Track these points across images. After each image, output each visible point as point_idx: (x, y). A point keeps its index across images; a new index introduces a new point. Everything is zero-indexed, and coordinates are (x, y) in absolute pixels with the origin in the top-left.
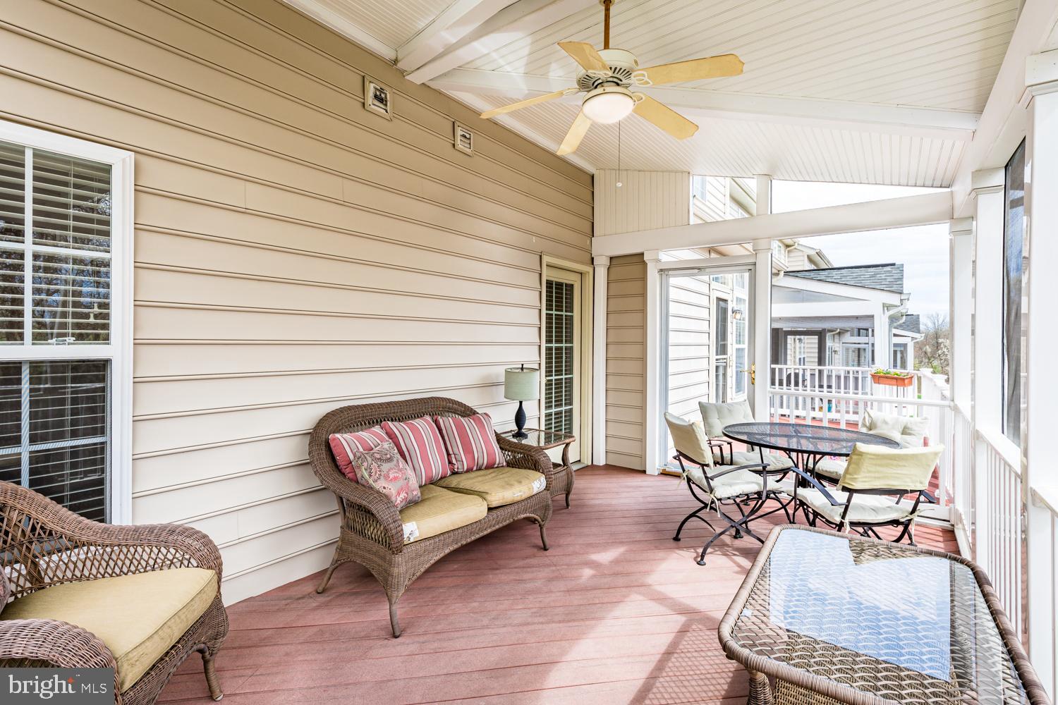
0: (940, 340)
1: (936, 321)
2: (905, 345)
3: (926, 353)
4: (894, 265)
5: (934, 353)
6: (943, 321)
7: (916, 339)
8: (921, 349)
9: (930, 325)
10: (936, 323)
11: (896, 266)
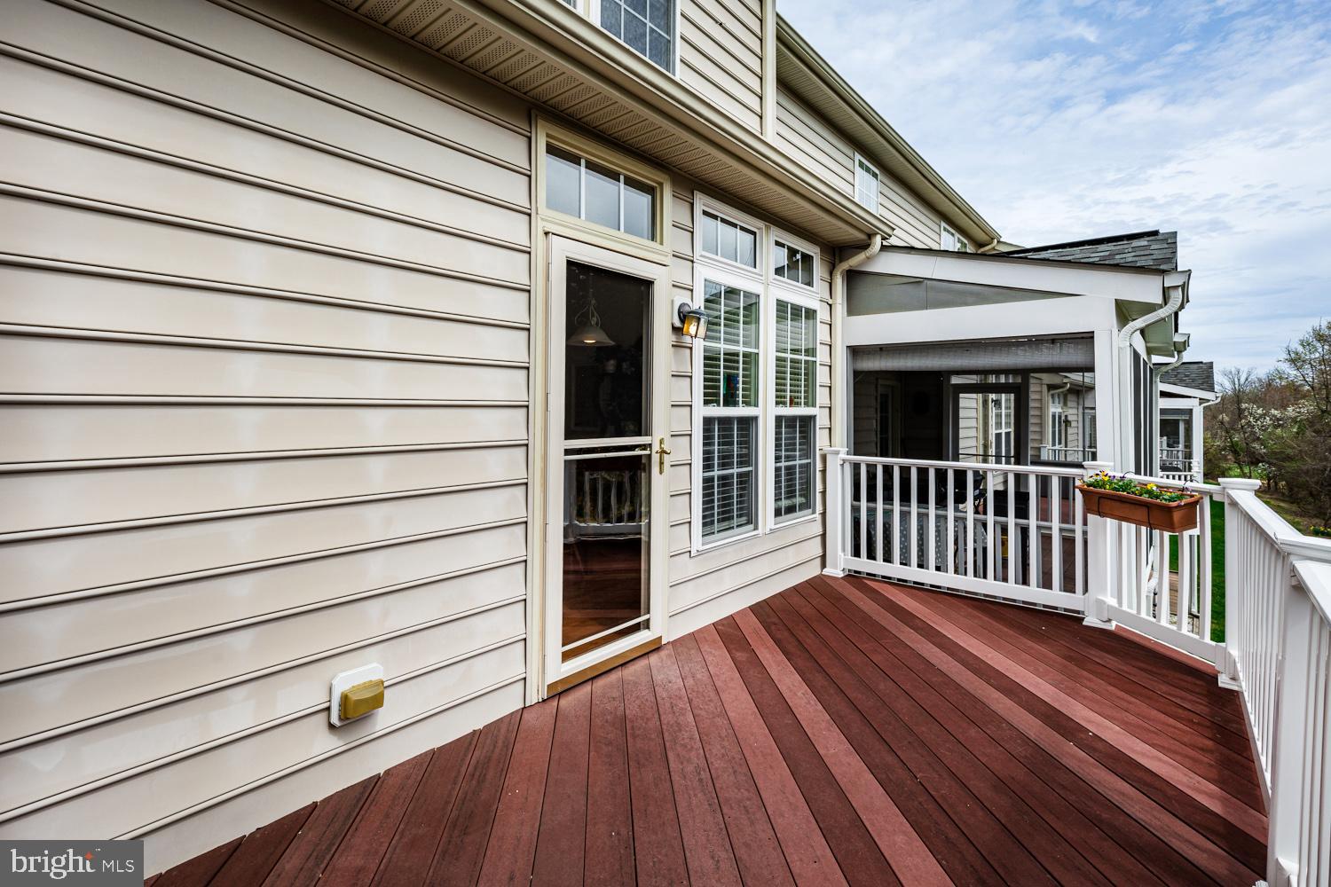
0: (1244, 406)
1: (1236, 380)
2: (1190, 411)
3: (1222, 423)
4: (1155, 233)
5: (1233, 422)
6: (1247, 379)
7: (1208, 401)
8: (1214, 417)
9: (1228, 385)
10: (1237, 383)
11: (1159, 237)
